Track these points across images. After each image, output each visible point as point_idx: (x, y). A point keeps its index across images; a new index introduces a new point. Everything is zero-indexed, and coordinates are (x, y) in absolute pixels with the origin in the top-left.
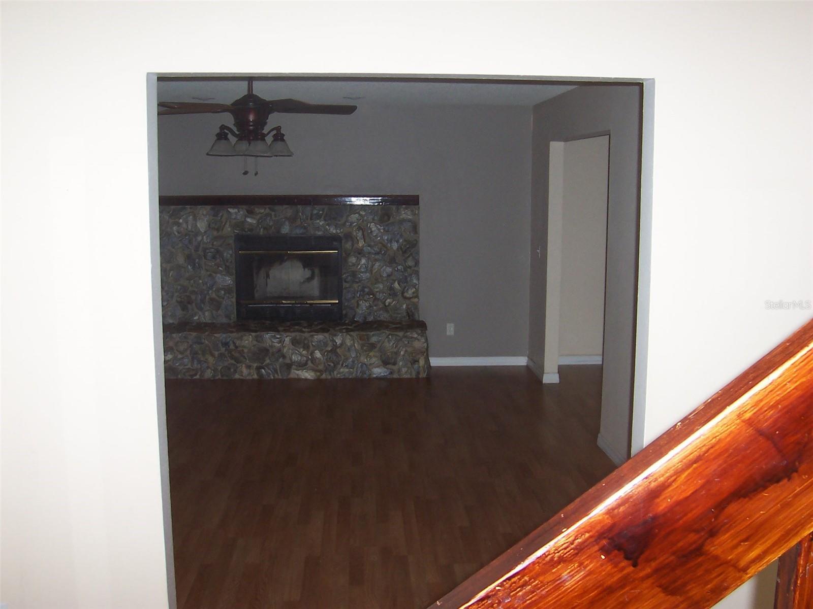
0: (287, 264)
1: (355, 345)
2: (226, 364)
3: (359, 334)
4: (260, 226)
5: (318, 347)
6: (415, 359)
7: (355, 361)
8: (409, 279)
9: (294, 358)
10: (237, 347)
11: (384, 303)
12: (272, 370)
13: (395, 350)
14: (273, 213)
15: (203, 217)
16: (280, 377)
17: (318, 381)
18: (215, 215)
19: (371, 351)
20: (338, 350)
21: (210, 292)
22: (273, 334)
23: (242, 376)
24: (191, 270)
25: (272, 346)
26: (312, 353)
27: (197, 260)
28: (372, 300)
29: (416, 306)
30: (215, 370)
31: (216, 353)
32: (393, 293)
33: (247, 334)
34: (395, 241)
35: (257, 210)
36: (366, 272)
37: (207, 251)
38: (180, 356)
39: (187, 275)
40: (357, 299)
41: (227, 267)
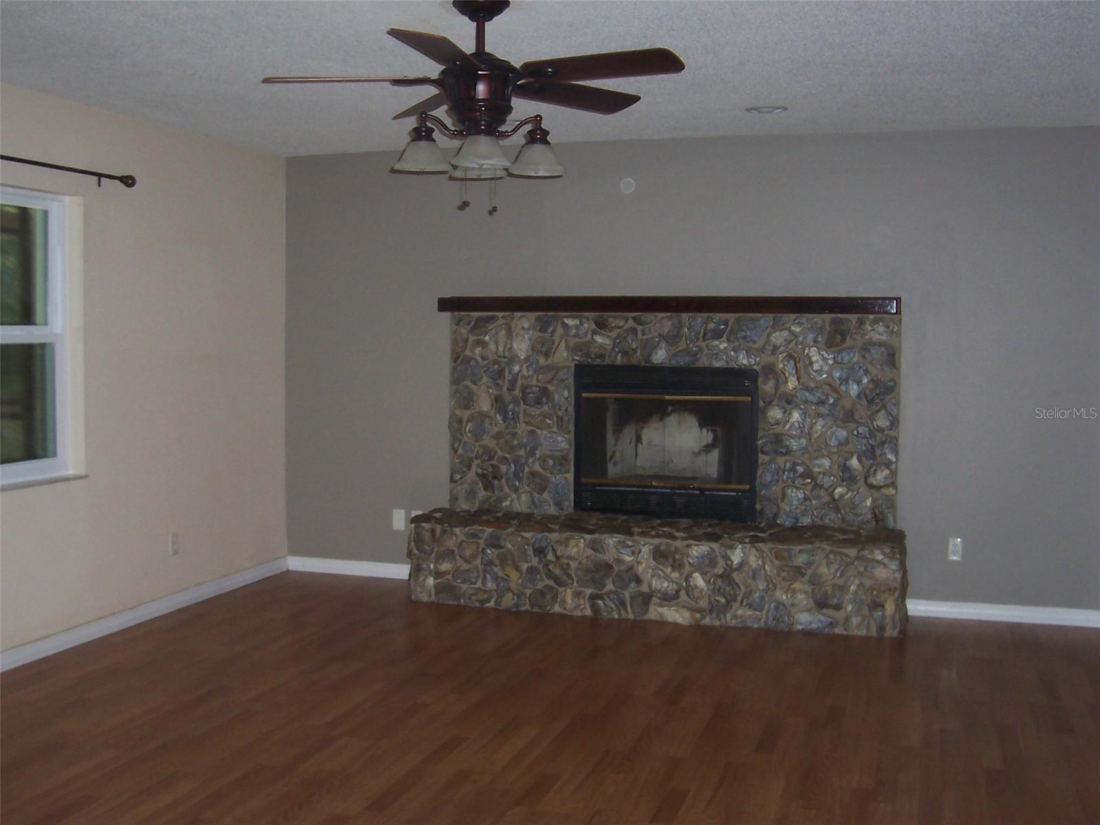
0: (672, 419)
1: (766, 567)
2: (540, 586)
3: (772, 549)
4: (617, 350)
5: (697, 568)
6: (878, 600)
7: (765, 598)
8: (878, 452)
9: (655, 584)
10: (558, 558)
11: (831, 494)
12: (616, 602)
13: (840, 582)
14: (639, 328)
15: (522, 332)
16: (631, 616)
17: (697, 628)
18: (543, 329)
19: (796, 581)
20: (735, 575)
21: (531, 460)
22: (622, 537)
23: (565, 609)
24: (501, 422)
25: (619, 561)
26: (688, 578)
27: (511, 407)
28: (810, 487)
29: (891, 503)
30: (520, 595)
31: (525, 566)
32: (847, 477)
33: (577, 535)
34: (854, 381)
35: (612, 322)
36: (800, 437)
37: (529, 390)
38: (465, 566)
39: (496, 430)
40: (781, 485)
41: (560, 419)
